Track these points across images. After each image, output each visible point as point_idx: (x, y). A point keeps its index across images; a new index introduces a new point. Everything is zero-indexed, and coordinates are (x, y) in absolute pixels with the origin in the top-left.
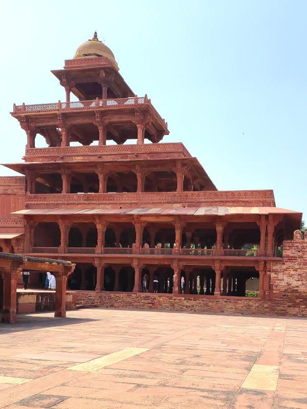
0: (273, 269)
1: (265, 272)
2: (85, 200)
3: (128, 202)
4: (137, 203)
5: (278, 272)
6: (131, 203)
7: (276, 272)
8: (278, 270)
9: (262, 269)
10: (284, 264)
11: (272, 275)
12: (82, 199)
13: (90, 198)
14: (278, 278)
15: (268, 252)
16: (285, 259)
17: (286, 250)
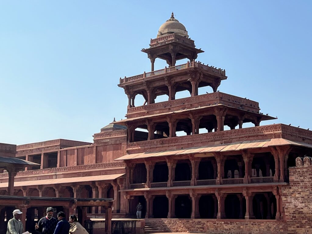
0: (283, 194)
1: (280, 196)
2: (161, 144)
3: (186, 143)
4: (192, 143)
5: (287, 196)
6: (188, 144)
7: (286, 195)
8: (286, 194)
9: (276, 194)
10: (290, 188)
11: (284, 199)
12: (159, 143)
13: (164, 142)
14: (287, 201)
15: (280, 177)
16: (291, 184)
17: (291, 176)
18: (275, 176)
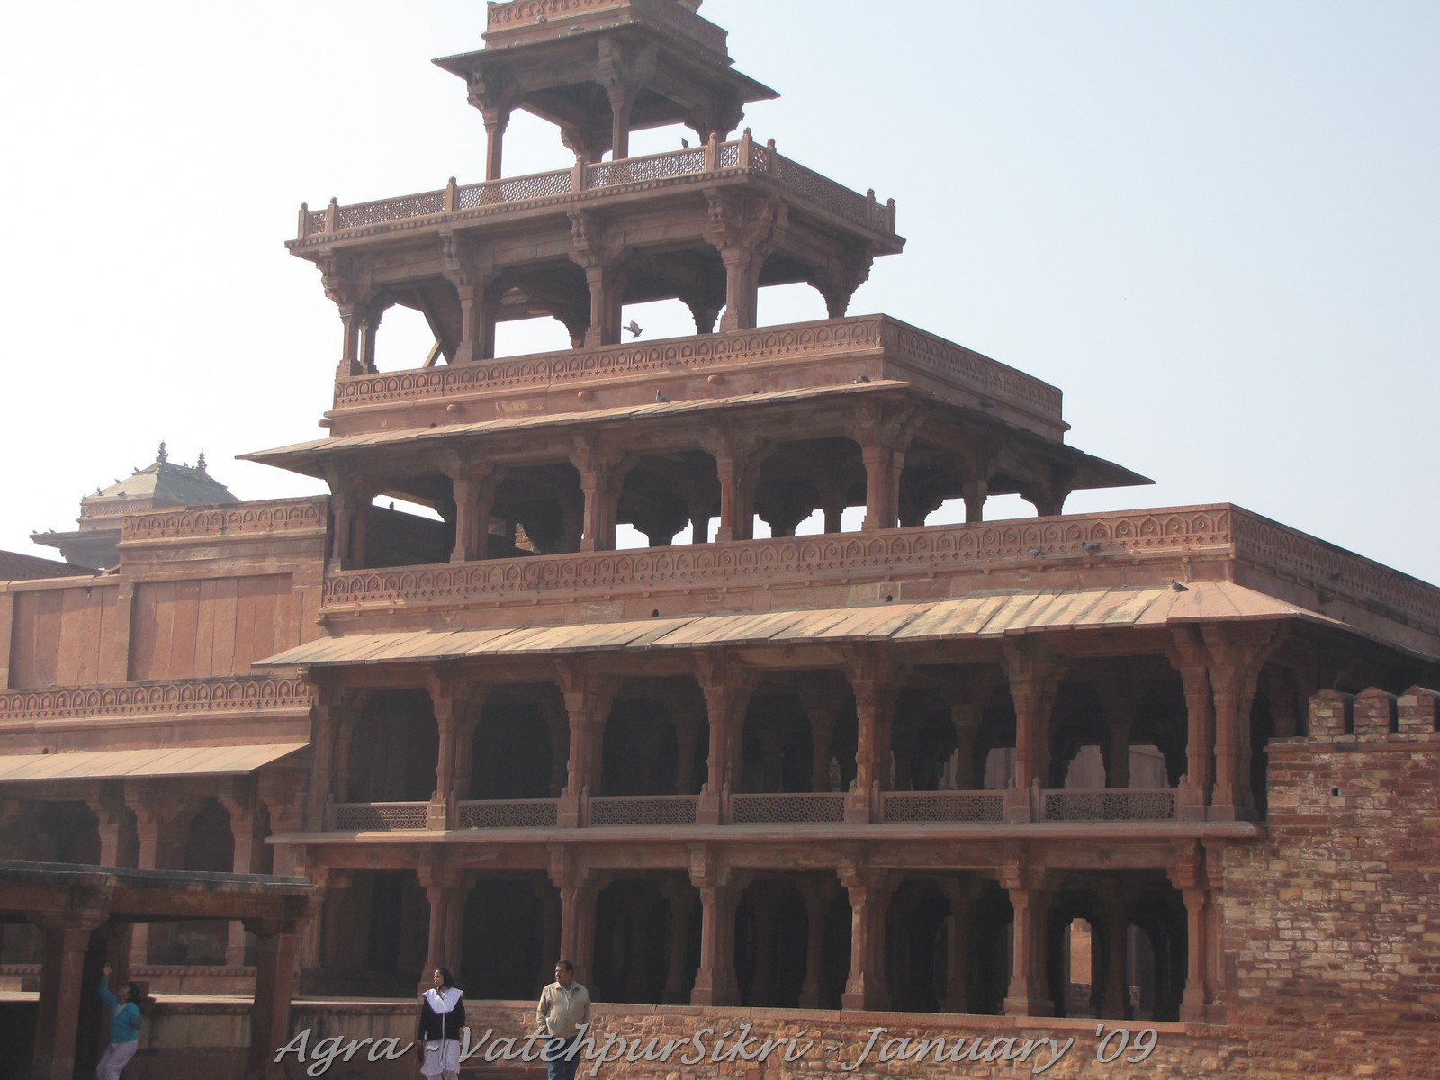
0: (1230, 881)
1: (1208, 894)
2: (530, 587)
3: (678, 587)
4: (714, 590)
5: (1254, 894)
6: (693, 592)
7: (1245, 894)
8: (1250, 883)
9: (1191, 883)
10: (1275, 853)
11: (1231, 909)
12: (518, 582)
13: (547, 577)
14: (1252, 922)
15: (1215, 794)
16: (1278, 830)
17: (1281, 788)
18: (1182, 785)
